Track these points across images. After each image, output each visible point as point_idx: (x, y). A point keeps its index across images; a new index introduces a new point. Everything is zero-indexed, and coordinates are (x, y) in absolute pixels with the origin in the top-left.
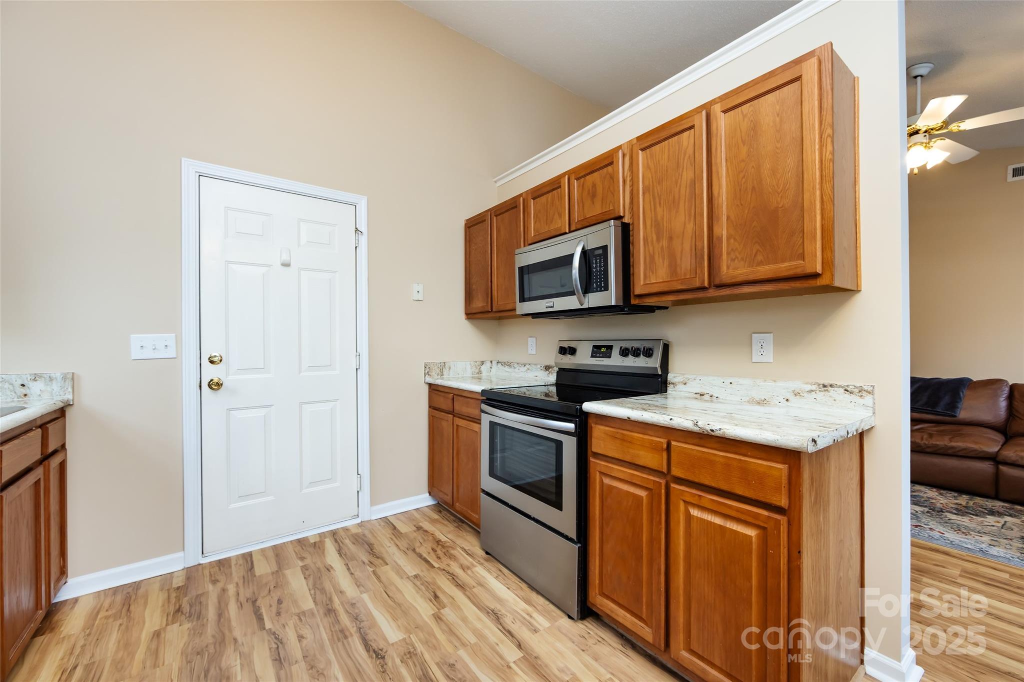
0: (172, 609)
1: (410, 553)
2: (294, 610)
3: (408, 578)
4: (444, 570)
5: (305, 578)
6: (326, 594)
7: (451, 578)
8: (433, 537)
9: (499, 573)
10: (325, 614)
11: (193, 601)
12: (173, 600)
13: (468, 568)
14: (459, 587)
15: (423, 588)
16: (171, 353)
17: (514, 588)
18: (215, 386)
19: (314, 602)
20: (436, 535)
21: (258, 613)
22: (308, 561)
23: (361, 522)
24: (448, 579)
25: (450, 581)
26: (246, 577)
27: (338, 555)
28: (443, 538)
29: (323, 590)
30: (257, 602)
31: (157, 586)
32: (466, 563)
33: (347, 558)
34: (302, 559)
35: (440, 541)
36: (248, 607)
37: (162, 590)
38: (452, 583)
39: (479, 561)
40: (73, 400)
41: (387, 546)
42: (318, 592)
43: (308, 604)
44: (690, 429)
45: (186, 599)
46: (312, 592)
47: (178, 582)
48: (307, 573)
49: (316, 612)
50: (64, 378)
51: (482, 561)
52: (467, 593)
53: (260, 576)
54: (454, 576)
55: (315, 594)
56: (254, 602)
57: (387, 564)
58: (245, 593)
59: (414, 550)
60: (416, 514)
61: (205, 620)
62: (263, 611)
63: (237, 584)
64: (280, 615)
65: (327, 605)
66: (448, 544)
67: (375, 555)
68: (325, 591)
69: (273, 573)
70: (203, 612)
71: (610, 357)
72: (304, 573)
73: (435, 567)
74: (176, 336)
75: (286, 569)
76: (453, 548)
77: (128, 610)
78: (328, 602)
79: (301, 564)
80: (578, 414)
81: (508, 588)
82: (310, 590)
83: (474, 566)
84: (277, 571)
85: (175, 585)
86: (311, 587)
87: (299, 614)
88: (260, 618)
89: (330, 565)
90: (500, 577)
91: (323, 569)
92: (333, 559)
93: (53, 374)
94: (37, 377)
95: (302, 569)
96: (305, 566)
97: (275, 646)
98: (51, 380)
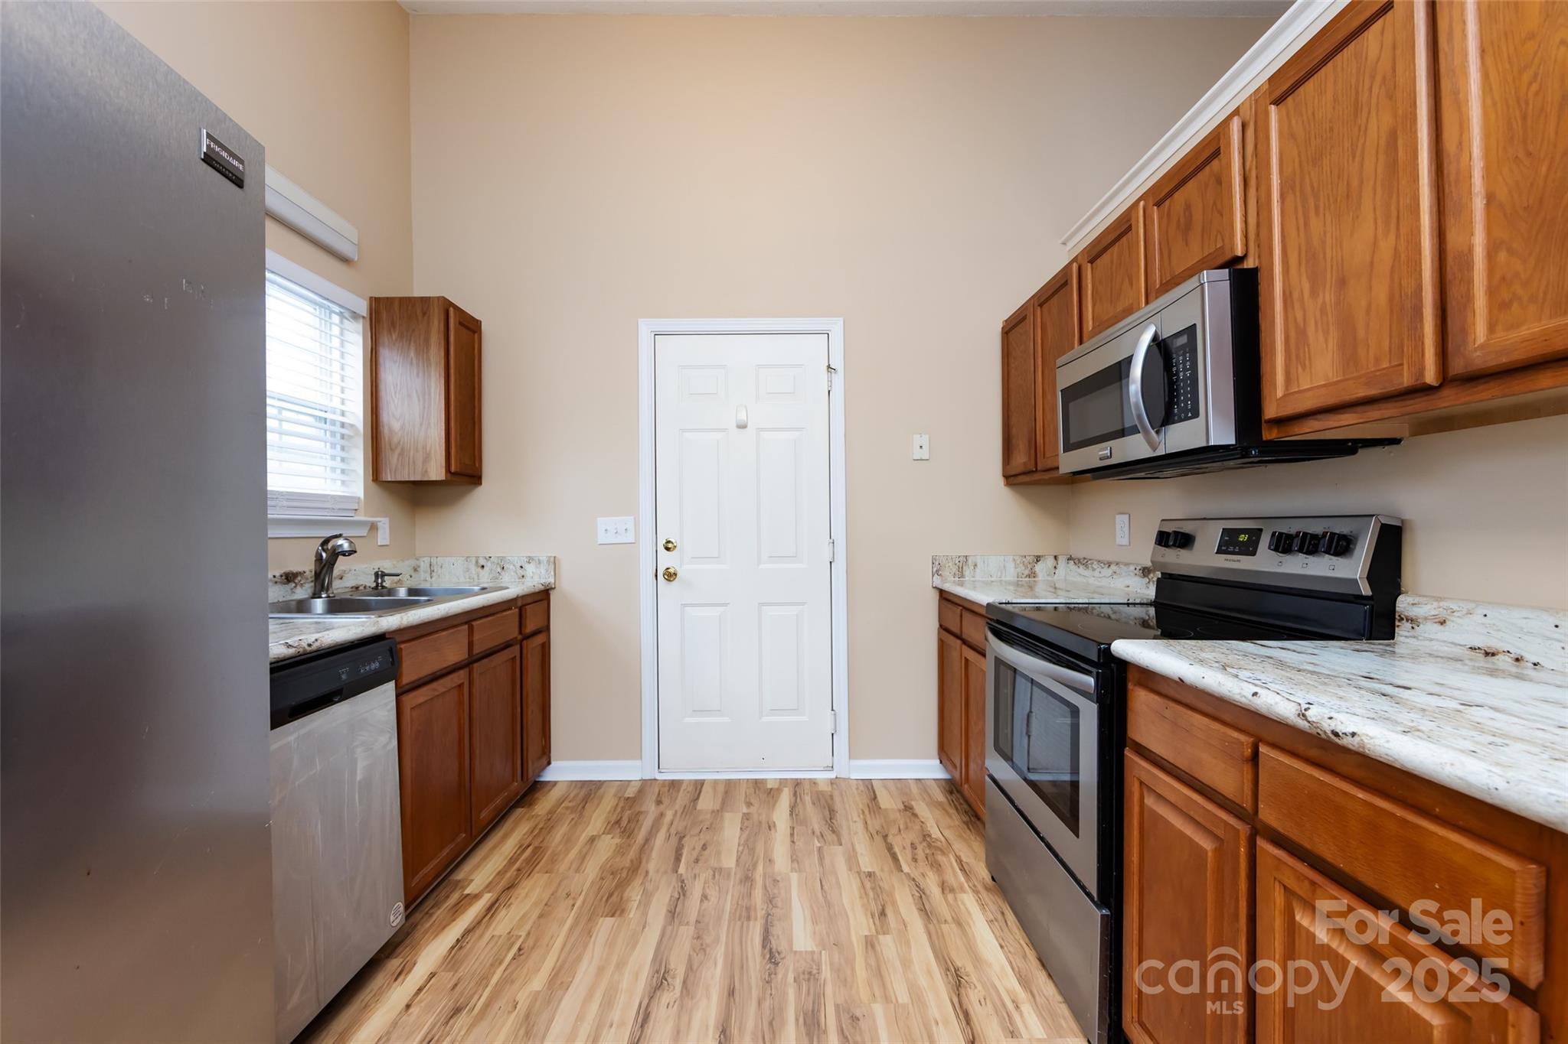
0: (614, 819)
1: (878, 839)
2: (713, 863)
3: (859, 873)
4: (914, 880)
5: (741, 829)
6: (753, 856)
7: (917, 894)
8: (921, 826)
9: (999, 916)
10: (741, 881)
11: (633, 817)
12: (619, 810)
13: (952, 890)
14: (923, 913)
15: (871, 894)
16: (630, 538)
17: (1011, 949)
18: (670, 576)
19: (737, 861)
20: (928, 825)
21: (680, 852)
22: (753, 810)
23: (837, 778)
24: (913, 895)
25: (914, 900)
26: (687, 807)
27: (788, 812)
28: (935, 833)
29: (752, 851)
30: (685, 839)
31: (613, 791)
32: (951, 880)
33: (796, 819)
34: (749, 804)
35: (930, 836)
36: (674, 840)
37: (615, 795)
38: (915, 904)
39: (975, 886)
40: (555, 584)
41: (852, 819)
42: (746, 851)
43: (729, 862)
44: (1290, 723)
45: (629, 812)
46: (741, 848)
47: (630, 792)
48: (746, 823)
49: (733, 874)
50: (548, 562)
51: (980, 888)
52: (931, 927)
53: (699, 810)
54: (924, 893)
55: (742, 853)
56: (681, 838)
57: (841, 845)
58: (679, 825)
59: (885, 837)
60: (914, 789)
61: (633, 840)
62: (685, 852)
63: (676, 812)
64: (697, 862)
65: (748, 870)
66: (939, 844)
67: (832, 827)
68: (754, 852)
69: (713, 812)
70: (636, 831)
71: (1253, 553)
72: (742, 823)
73: (902, 871)
74: (635, 519)
75: (728, 812)
76: (943, 853)
77: (584, 807)
78: (751, 868)
79: (745, 810)
80: (1102, 661)
81: (1002, 947)
82: (739, 845)
83: (963, 890)
84: (718, 811)
85: (626, 795)
86: (742, 842)
87: (716, 869)
88: (678, 859)
89: (774, 823)
90: (996, 923)
91: (764, 825)
92: (781, 815)
93: (541, 558)
94: (530, 560)
95: (742, 818)
96: (748, 814)
97: (677, 896)
98: (540, 563)
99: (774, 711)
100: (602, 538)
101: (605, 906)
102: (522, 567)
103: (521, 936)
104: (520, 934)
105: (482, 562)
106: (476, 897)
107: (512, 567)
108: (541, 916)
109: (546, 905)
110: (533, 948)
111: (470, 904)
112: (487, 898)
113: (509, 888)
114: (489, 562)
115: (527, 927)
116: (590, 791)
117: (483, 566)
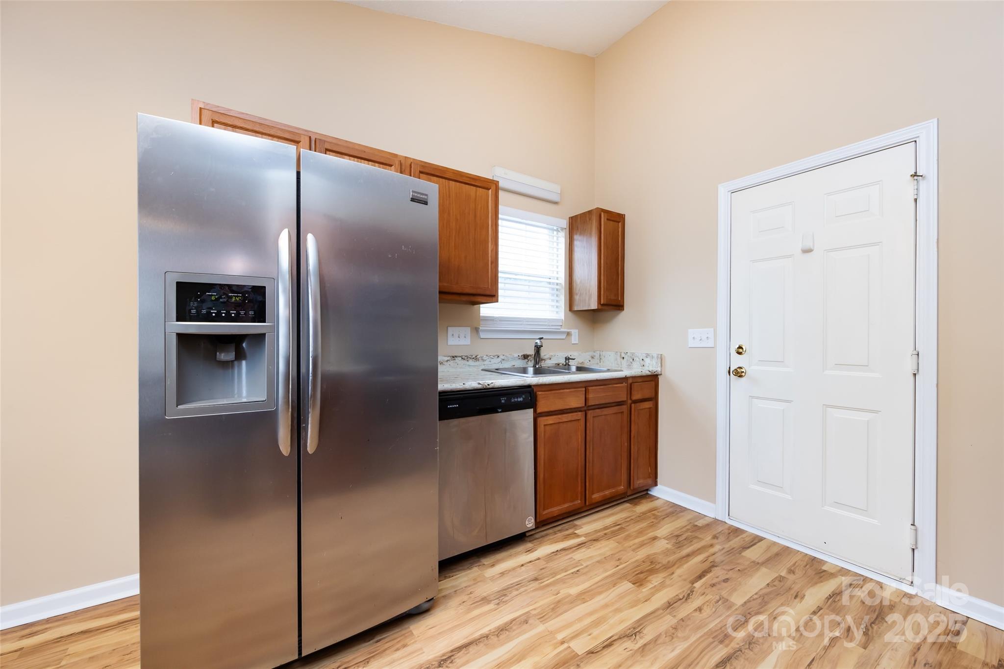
0: (676, 533)
2: (724, 593)
5: (768, 584)
6: (761, 608)
11: (690, 537)
12: (684, 529)
16: (711, 344)
19: (745, 602)
21: (704, 574)
22: (791, 577)
26: (735, 549)
27: (827, 595)
29: (764, 603)
30: (715, 568)
31: (689, 517)
33: (831, 604)
34: (791, 571)
36: (707, 565)
37: (688, 520)
40: (661, 371)
42: (759, 601)
43: (738, 599)
45: (690, 534)
46: (755, 597)
47: (700, 523)
48: (776, 583)
49: (734, 608)
50: (657, 357)
53: (742, 556)
55: (754, 600)
56: (713, 566)
58: (718, 558)
61: (679, 552)
62: (709, 576)
63: (723, 548)
64: (712, 586)
65: (750, 613)
68: (765, 605)
69: (754, 562)
70: (684, 547)
72: (773, 581)
74: (714, 330)
75: (766, 568)
77: (664, 519)
79: (783, 574)
84: (758, 563)
85: (696, 523)
86: (761, 593)
87: (723, 598)
88: (700, 577)
89: (804, 596)
91: (793, 592)
92: (816, 595)
93: (653, 355)
94: (647, 355)
95: (777, 577)
96: (784, 578)
97: (681, 597)
98: (653, 358)
99: (837, 504)
100: (691, 343)
101: (634, 576)
102: (643, 360)
103: (583, 565)
104: (583, 564)
105: (623, 355)
106: (578, 536)
107: (638, 359)
108: (598, 562)
109: (605, 558)
110: (584, 574)
111: (573, 538)
112: (582, 539)
113: (594, 540)
114: (626, 356)
115: (589, 563)
116: (676, 510)
117: (623, 358)
